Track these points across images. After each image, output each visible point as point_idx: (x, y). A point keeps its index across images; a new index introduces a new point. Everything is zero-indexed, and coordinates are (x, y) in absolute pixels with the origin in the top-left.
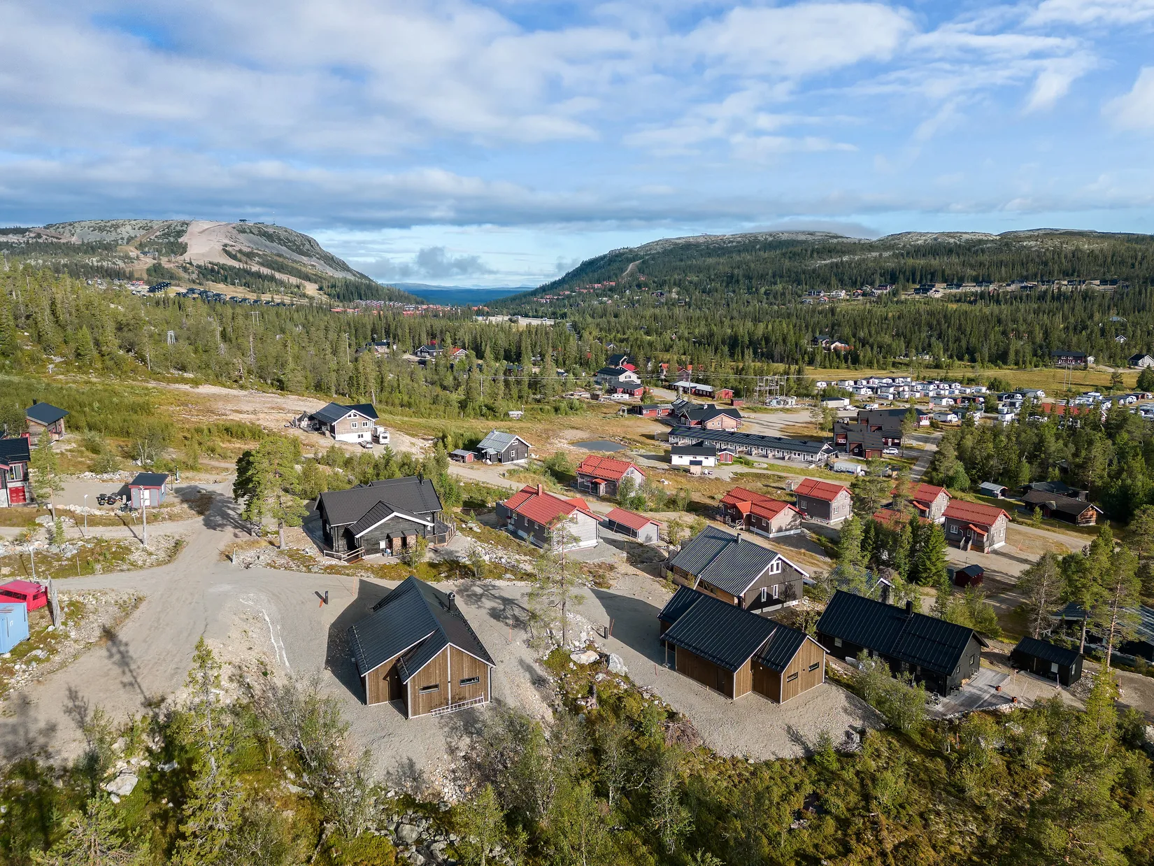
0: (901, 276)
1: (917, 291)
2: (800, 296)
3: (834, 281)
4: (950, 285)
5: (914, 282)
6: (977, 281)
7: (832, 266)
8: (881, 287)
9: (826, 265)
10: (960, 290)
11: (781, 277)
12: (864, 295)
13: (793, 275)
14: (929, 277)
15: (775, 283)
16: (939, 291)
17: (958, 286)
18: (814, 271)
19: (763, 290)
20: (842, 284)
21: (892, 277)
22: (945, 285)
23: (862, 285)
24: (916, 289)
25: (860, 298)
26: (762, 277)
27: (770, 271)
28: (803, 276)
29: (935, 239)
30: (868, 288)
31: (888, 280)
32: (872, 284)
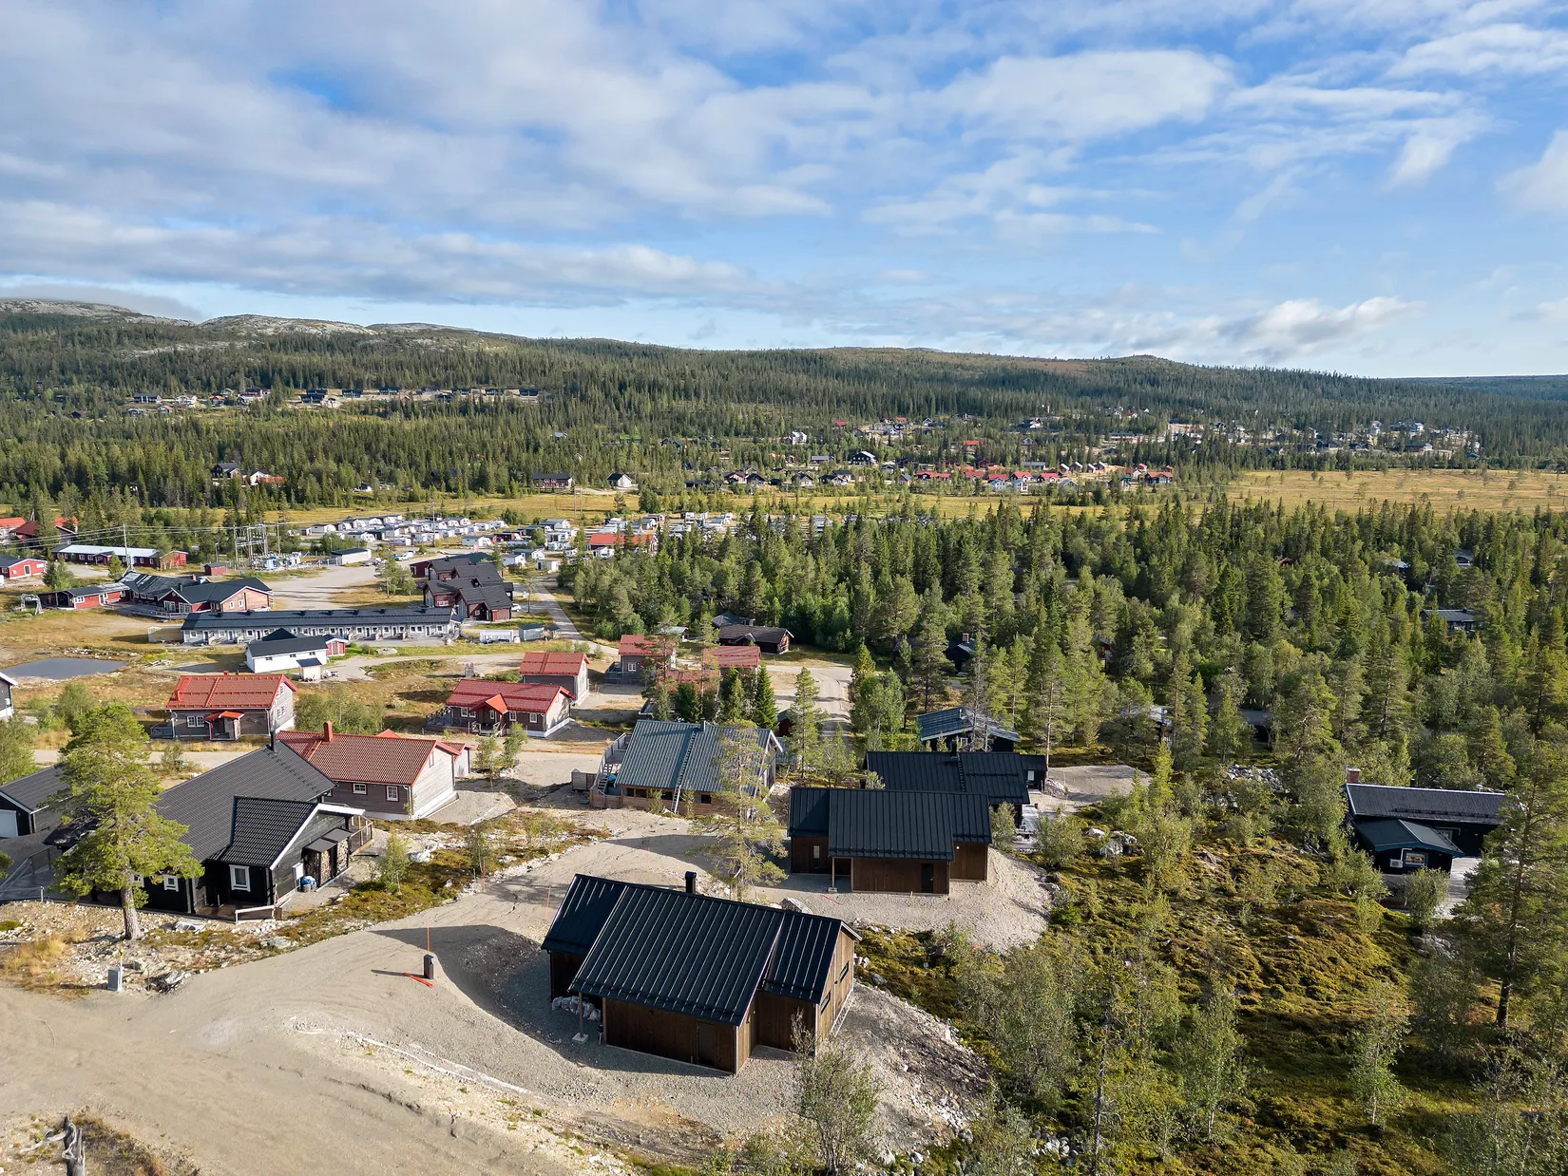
0: (277, 378)
1: (306, 399)
2: (120, 404)
3: (174, 382)
4: (347, 392)
5: (296, 386)
6: (380, 386)
7: (162, 358)
8: (250, 392)
9: (152, 356)
10: (362, 398)
11: (77, 372)
12: (228, 402)
13: (99, 371)
14: (316, 379)
15: (70, 383)
16: (335, 400)
17: (359, 393)
18: (133, 365)
19: (49, 393)
20: (187, 386)
21: (264, 379)
22: (340, 391)
23: (220, 388)
24: (303, 396)
25: (223, 407)
26: (41, 372)
27: (55, 364)
28: (116, 372)
29: (291, 328)
30: (229, 393)
31: (258, 382)
32: (236, 386)
